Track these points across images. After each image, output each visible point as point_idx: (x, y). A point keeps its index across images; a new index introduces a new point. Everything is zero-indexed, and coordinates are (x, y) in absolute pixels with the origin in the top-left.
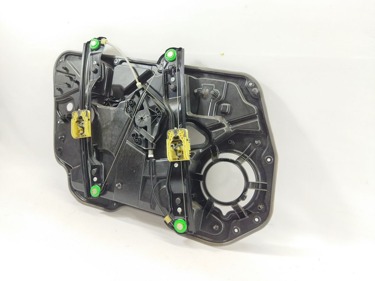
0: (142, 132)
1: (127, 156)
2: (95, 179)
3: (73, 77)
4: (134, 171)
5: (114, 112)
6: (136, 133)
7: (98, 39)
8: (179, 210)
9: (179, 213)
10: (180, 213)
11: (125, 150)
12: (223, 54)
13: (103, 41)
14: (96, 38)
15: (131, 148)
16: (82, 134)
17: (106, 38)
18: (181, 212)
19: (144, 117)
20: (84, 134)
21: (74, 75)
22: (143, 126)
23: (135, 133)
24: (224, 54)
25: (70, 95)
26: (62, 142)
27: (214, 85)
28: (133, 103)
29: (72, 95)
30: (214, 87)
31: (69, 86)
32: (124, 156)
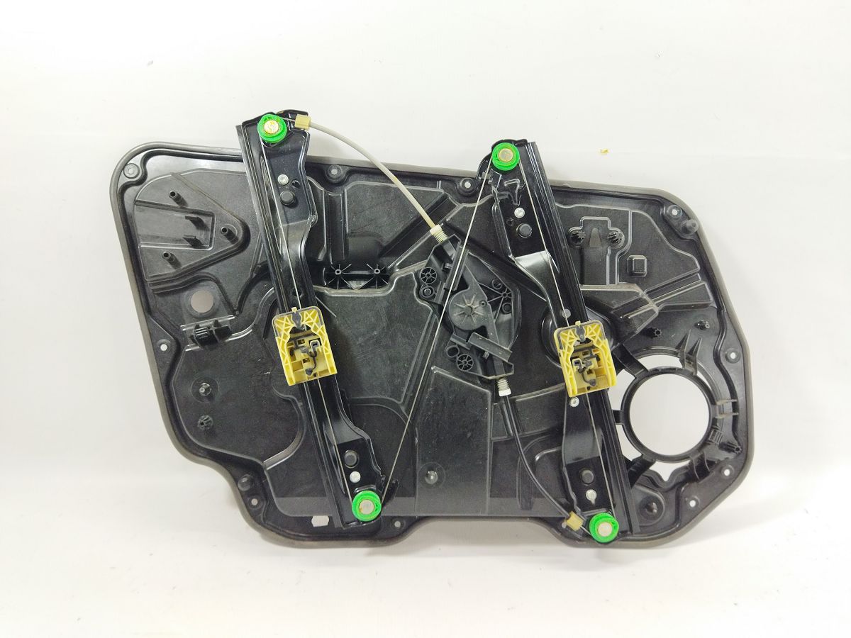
0: (476, 341)
1: (443, 403)
2: (355, 477)
3: (205, 219)
4: (469, 435)
5: (385, 303)
6: (459, 346)
7: (279, 115)
8: (591, 495)
9: (590, 501)
10: (593, 502)
11: (435, 390)
12: (606, 151)
13: (300, 122)
14: (275, 112)
15: (452, 383)
16: (309, 371)
17: (306, 114)
18: (596, 500)
19: (474, 307)
20: (317, 371)
21: (211, 215)
22: (477, 326)
23: (456, 346)
24: (609, 151)
25: (202, 269)
26: (207, 402)
27: (607, 218)
28: (434, 275)
29: (211, 268)
30: (609, 222)
31: (195, 243)
32: (436, 404)
